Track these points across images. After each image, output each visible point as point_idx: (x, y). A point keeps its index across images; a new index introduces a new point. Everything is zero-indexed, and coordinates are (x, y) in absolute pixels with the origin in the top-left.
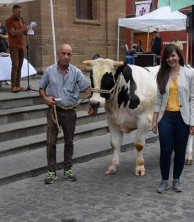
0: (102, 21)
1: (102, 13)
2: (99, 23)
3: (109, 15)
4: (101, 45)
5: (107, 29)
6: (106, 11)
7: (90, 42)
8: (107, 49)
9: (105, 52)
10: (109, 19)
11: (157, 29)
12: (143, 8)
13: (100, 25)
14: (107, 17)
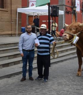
0: (9, 9)
1: (9, 5)
2: (7, 10)
3: (12, 6)
4: (8, 22)
5: (11, 14)
6: (11, 4)
7: (2, 20)
8: (11, 24)
9: (10, 25)
10: (12, 9)
11: (38, 14)
12: (33, 4)
13: (7, 11)
14: (11, 7)
